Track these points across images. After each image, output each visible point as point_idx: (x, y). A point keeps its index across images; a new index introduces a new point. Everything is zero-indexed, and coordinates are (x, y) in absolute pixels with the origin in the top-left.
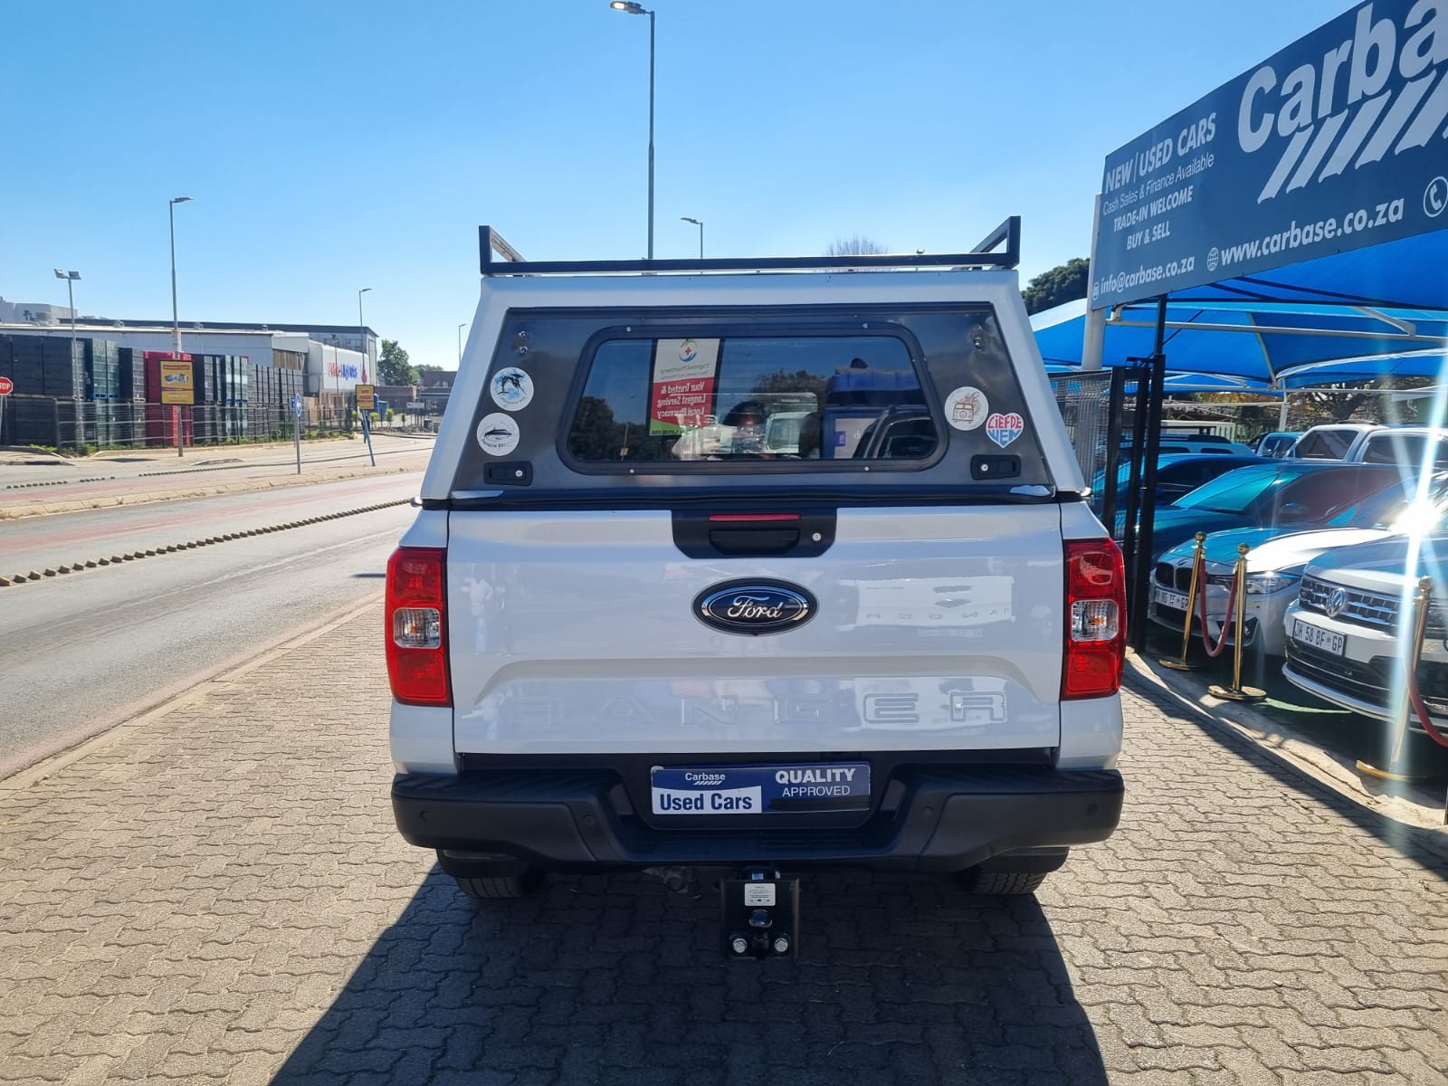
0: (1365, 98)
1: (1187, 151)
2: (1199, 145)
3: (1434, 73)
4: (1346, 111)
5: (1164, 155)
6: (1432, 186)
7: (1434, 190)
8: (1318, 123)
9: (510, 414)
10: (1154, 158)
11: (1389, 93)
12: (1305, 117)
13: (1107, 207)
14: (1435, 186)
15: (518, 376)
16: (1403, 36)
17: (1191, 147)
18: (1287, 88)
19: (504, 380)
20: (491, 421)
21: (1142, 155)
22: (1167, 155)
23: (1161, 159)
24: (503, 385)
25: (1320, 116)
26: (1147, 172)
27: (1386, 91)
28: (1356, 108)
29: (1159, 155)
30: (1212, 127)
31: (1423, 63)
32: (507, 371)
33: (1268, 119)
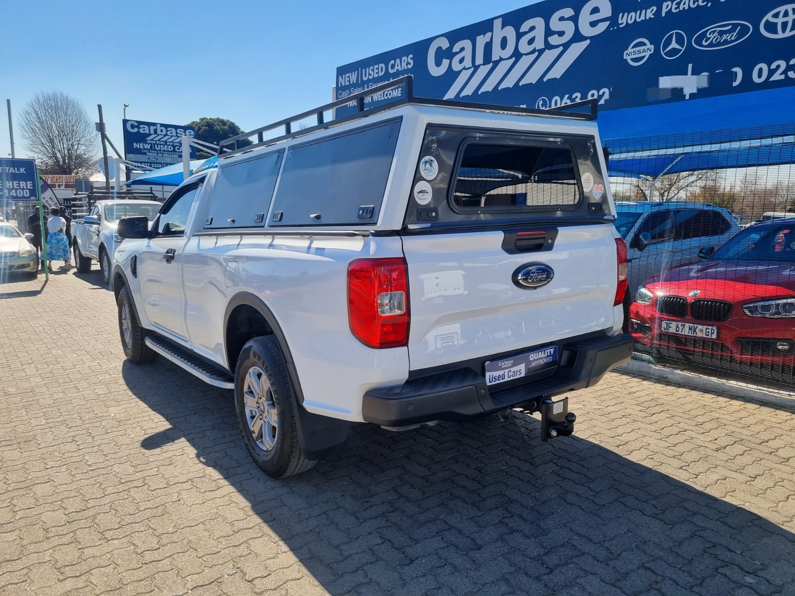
0: (501, 59)
1: (395, 71)
2: (403, 69)
3: (537, 53)
4: (491, 64)
5: (380, 71)
6: (540, 101)
7: (541, 102)
8: (476, 68)
9: (429, 181)
10: (372, 72)
11: (514, 59)
12: (468, 63)
13: (341, 94)
14: (541, 101)
15: (432, 161)
16: (519, 35)
17: (398, 70)
18: (456, 49)
19: (426, 162)
20: (421, 186)
21: (364, 70)
22: (382, 72)
23: (378, 73)
24: (425, 165)
25: (477, 64)
26: (368, 78)
27: (512, 58)
28: (496, 63)
29: (376, 71)
30: (411, 61)
31: (531, 48)
32: (427, 158)
33: (446, 62)
